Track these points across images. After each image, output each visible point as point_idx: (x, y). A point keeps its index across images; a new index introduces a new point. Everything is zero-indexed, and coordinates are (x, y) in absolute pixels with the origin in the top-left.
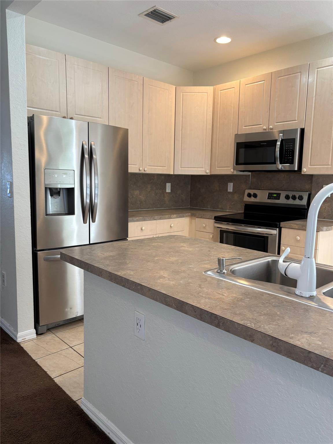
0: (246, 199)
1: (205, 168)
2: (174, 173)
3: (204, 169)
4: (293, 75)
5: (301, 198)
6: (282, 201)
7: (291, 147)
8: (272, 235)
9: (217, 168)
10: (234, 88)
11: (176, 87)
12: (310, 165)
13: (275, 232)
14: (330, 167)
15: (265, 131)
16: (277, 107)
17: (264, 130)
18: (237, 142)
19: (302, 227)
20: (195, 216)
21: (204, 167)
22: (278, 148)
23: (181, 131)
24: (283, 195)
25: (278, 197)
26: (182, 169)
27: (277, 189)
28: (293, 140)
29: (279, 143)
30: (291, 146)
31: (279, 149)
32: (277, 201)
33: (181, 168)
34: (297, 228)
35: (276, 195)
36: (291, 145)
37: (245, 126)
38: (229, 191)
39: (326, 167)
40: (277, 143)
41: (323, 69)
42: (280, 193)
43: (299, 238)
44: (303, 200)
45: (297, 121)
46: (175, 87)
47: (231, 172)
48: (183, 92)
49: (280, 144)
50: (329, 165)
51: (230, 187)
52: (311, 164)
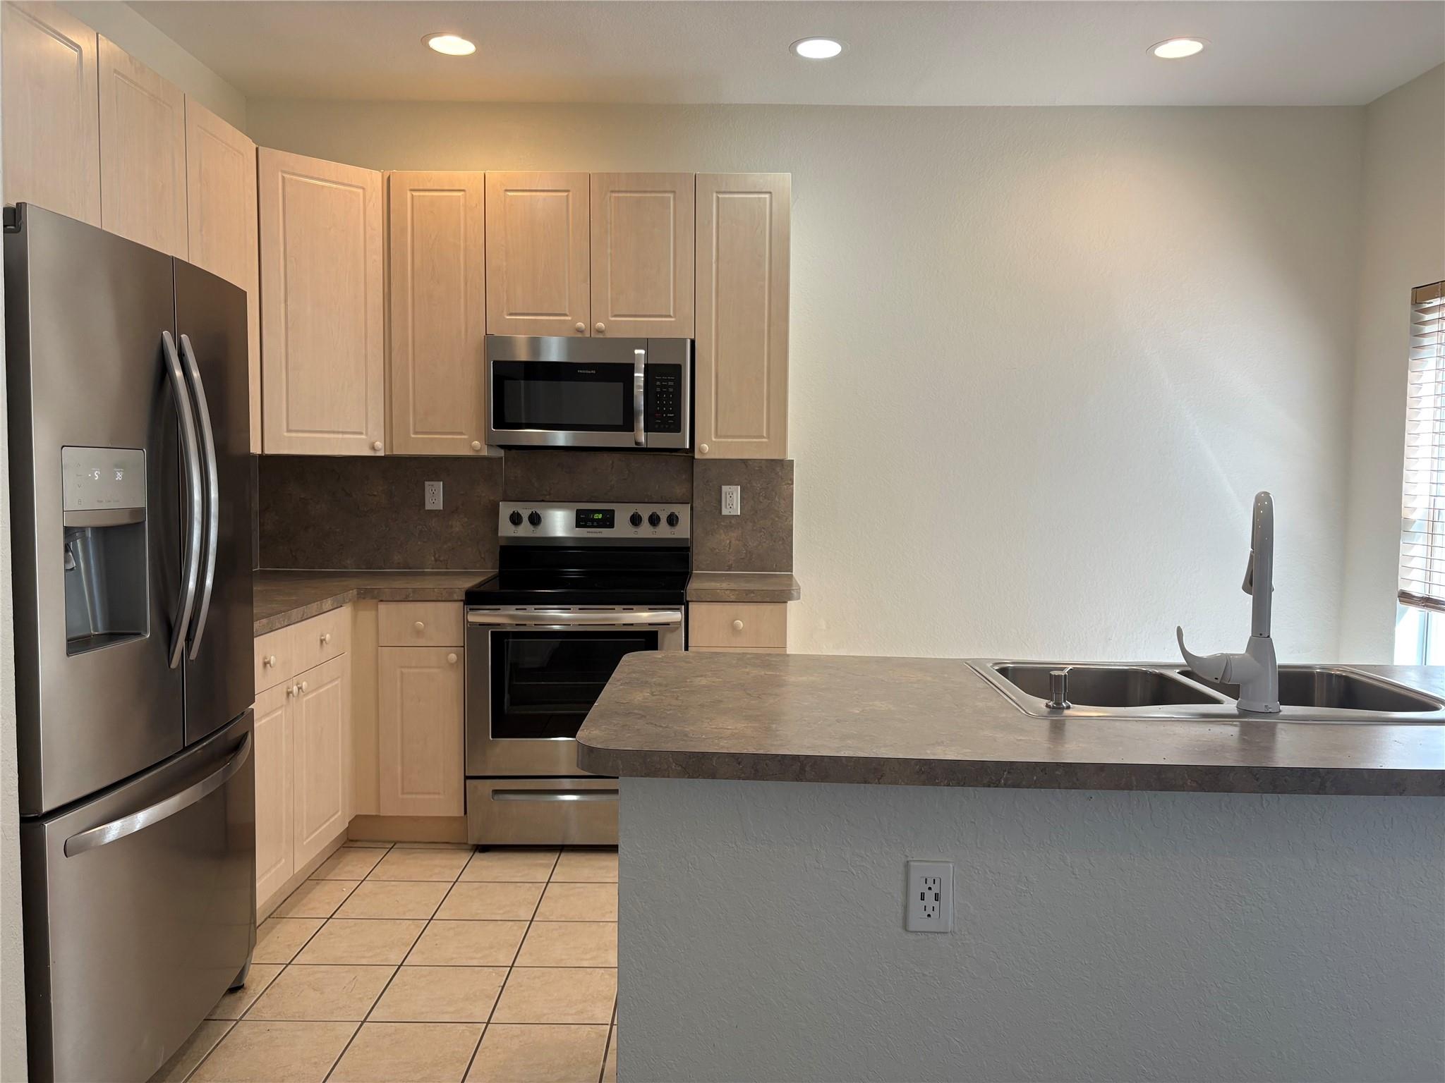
0: (507, 530)
1: (367, 434)
2: (262, 451)
3: (363, 437)
4: (653, 195)
5: (673, 520)
6: (622, 530)
7: (671, 386)
8: (669, 625)
9: (413, 436)
10: (464, 191)
11: (257, 149)
12: (717, 436)
13: (675, 616)
14: (765, 442)
15: (579, 335)
16: (611, 272)
17: (578, 331)
18: (496, 359)
19: (747, 595)
20: (373, 598)
21: (364, 432)
22: (639, 387)
23: (283, 305)
24: (622, 514)
25: (608, 520)
26: (294, 435)
27: (593, 499)
28: (677, 369)
29: (639, 375)
30: (670, 383)
31: (642, 390)
32: (605, 533)
33: (289, 431)
34: (733, 598)
35: (600, 516)
36: (671, 380)
37: (511, 314)
38: (428, 506)
39: (756, 442)
40: (636, 375)
41: (735, 198)
42: (613, 511)
43: (742, 625)
44: (678, 527)
45: (673, 319)
46: (255, 146)
47: (473, 448)
48: (283, 172)
49: (646, 377)
50: (762, 437)
51: (435, 495)
52: (719, 433)
